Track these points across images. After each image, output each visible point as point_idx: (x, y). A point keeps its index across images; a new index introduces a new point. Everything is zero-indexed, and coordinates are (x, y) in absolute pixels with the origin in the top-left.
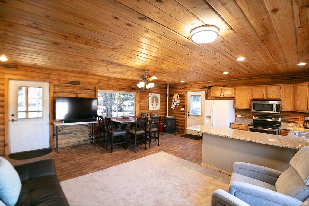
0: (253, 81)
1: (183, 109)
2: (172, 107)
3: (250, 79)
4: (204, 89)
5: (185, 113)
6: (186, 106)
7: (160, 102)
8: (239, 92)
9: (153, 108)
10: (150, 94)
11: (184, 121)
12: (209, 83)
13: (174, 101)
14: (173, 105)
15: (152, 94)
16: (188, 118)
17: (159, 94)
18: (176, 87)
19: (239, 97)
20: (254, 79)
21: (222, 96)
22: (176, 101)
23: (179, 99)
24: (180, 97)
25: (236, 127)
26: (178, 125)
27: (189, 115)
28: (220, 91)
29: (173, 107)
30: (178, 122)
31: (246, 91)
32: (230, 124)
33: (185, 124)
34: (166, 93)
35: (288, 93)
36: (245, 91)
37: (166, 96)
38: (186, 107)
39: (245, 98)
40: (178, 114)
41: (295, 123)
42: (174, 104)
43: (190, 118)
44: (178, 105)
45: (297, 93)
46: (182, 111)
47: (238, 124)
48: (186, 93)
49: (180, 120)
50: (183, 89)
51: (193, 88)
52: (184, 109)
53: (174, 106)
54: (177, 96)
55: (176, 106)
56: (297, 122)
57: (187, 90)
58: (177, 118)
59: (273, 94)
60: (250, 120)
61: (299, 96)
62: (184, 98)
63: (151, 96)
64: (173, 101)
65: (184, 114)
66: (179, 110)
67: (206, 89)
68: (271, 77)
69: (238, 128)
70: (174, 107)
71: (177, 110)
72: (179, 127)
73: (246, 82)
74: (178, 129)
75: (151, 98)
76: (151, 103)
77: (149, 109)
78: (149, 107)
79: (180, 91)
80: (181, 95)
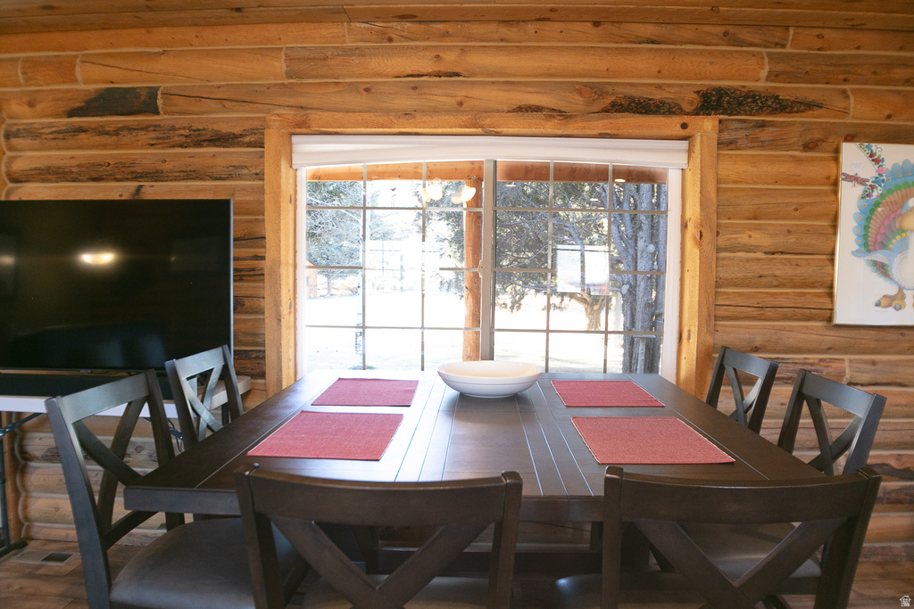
9: (894, 301)
10: (853, 157)
15: (884, 150)
63: (868, 171)
75: (860, 189)
76: (856, 247)
77: (832, 310)
78: (831, 295)
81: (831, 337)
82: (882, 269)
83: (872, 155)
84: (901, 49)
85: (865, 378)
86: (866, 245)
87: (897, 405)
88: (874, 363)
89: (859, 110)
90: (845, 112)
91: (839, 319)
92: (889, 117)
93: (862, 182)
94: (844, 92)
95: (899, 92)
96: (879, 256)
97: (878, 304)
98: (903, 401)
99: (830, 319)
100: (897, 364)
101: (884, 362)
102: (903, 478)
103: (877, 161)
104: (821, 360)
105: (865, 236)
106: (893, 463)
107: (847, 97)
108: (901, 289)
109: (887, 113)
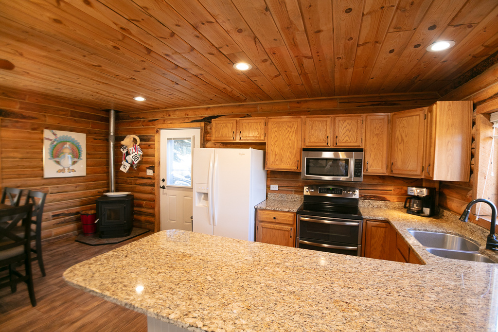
0: (304, 106)
1: (150, 173)
2: (122, 169)
3: (298, 102)
4: (198, 124)
5: (156, 181)
6: (156, 166)
7: (87, 154)
8: (275, 129)
9: (60, 171)
10: (47, 133)
11: (154, 201)
12: (209, 108)
13: (128, 154)
14: (124, 163)
15: (57, 132)
16: (164, 194)
17: (82, 131)
18: (134, 117)
19: (276, 142)
20: (306, 101)
21: (238, 141)
22: (131, 152)
23: (139, 147)
24: (144, 142)
25: (270, 218)
26: (141, 213)
27: (163, 187)
28: (232, 128)
29: (125, 168)
30: (140, 206)
31: (290, 127)
32: (256, 209)
33: (156, 209)
34: (108, 133)
35: (377, 135)
36: (288, 129)
37: (108, 141)
38: (156, 168)
39: (289, 144)
40: (139, 185)
41: (384, 199)
42: (127, 161)
43: (166, 194)
44: (136, 163)
45: (398, 133)
46: (149, 178)
47: (274, 210)
48: (157, 131)
49: (144, 200)
50: (150, 123)
51: (174, 121)
52: (154, 172)
53: (128, 166)
54: (135, 140)
55: (132, 165)
56: (388, 199)
57: (160, 126)
58: (136, 195)
59: (347, 136)
60: (297, 196)
61: (403, 140)
62: (152, 146)
63: (53, 137)
64: (124, 152)
65: (153, 185)
66: (141, 174)
67: (203, 124)
68: (341, 99)
69: (274, 221)
70: (128, 168)
71: (136, 175)
72: (143, 218)
73: (289, 107)
74: (139, 221)
75: (50, 142)
76: (50, 157)
77: (43, 174)
78: (42, 170)
79: (142, 127)
80: (145, 138)
81: (43, 182)
82: (58, 163)
83: (53, 133)
84: (62, 106)
85: (55, 191)
86: (53, 157)
87: (64, 198)
88: (58, 187)
89: (49, 121)
90: (45, 121)
91: (46, 176)
92: (59, 123)
93: (51, 140)
94: (45, 115)
95: (61, 117)
96: (57, 159)
97: (57, 172)
98: (67, 196)
99: (43, 177)
100: (64, 187)
101: (60, 187)
102: (69, 216)
103: (55, 135)
104: (41, 188)
105: (52, 154)
106: (66, 212)
107: (46, 117)
108: (64, 168)
109: (58, 122)
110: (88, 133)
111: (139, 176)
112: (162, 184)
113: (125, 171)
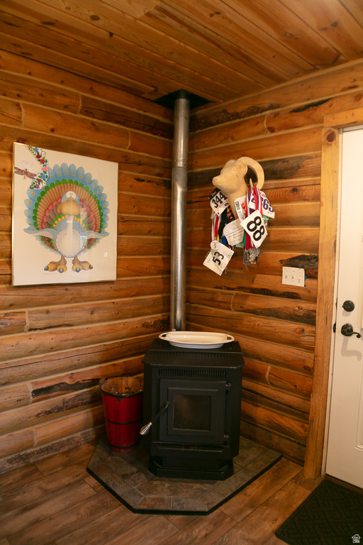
1: (294, 277)
2: (209, 263)
5: (319, 307)
6: (323, 255)
7: (121, 220)
9: (57, 266)
10: (24, 154)
11: (309, 371)
13: (228, 217)
14: (216, 245)
15: (48, 154)
16: (345, 352)
17: (108, 157)
18: (241, 109)
22: (240, 212)
24: (273, 183)
26: (256, 398)
27: (347, 331)
29: (218, 260)
30: (257, 376)
33: (315, 400)
38: (323, 265)
40: (254, 312)
42: (224, 241)
46: (291, 294)
48: (331, 138)
49: (269, 361)
50: (299, 118)
53: (227, 254)
55: (239, 254)
58: (247, 343)
63: (36, 168)
64: (219, 210)
65: (310, 319)
66: (262, 281)
70: (225, 262)
71: (245, 284)
72: (261, 413)
75: (29, 181)
76: (28, 226)
77: (11, 274)
78: (10, 263)
79: (269, 135)
80: (280, 166)
81: (11, 296)
82: (48, 242)
83: (38, 156)
84: (62, 83)
85: (42, 324)
86: (35, 224)
87: (66, 341)
88: (48, 312)
89: (30, 121)
90: (18, 120)
91: (16, 283)
92: (52, 130)
93: (31, 176)
94: (18, 105)
95: (60, 114)
96: (46, 233)
97: (47, 269)
98: (70, 337)
99: (10, 282)
100: (64, 311)
101: (54, 310)
102: (76, 389)
103: (43, 161)
104: (6, 315)
105: (35, 218)
106: (68, 381)
107: (20, 109)
108: (63, 257)
109: (51, 127)
110: (125, 163)
111: (254, 286)
112: (341, 318)
113: (219, 270)
